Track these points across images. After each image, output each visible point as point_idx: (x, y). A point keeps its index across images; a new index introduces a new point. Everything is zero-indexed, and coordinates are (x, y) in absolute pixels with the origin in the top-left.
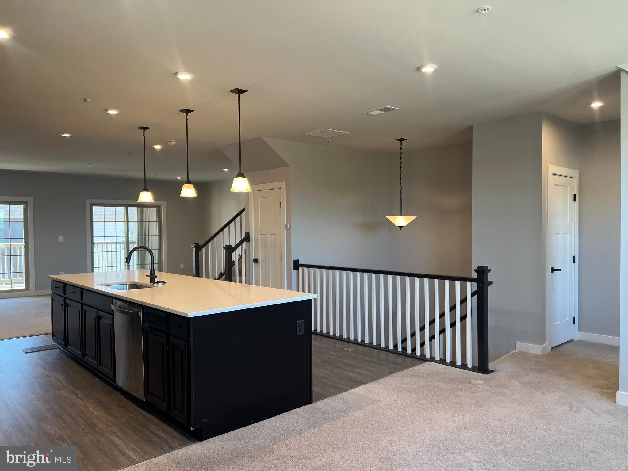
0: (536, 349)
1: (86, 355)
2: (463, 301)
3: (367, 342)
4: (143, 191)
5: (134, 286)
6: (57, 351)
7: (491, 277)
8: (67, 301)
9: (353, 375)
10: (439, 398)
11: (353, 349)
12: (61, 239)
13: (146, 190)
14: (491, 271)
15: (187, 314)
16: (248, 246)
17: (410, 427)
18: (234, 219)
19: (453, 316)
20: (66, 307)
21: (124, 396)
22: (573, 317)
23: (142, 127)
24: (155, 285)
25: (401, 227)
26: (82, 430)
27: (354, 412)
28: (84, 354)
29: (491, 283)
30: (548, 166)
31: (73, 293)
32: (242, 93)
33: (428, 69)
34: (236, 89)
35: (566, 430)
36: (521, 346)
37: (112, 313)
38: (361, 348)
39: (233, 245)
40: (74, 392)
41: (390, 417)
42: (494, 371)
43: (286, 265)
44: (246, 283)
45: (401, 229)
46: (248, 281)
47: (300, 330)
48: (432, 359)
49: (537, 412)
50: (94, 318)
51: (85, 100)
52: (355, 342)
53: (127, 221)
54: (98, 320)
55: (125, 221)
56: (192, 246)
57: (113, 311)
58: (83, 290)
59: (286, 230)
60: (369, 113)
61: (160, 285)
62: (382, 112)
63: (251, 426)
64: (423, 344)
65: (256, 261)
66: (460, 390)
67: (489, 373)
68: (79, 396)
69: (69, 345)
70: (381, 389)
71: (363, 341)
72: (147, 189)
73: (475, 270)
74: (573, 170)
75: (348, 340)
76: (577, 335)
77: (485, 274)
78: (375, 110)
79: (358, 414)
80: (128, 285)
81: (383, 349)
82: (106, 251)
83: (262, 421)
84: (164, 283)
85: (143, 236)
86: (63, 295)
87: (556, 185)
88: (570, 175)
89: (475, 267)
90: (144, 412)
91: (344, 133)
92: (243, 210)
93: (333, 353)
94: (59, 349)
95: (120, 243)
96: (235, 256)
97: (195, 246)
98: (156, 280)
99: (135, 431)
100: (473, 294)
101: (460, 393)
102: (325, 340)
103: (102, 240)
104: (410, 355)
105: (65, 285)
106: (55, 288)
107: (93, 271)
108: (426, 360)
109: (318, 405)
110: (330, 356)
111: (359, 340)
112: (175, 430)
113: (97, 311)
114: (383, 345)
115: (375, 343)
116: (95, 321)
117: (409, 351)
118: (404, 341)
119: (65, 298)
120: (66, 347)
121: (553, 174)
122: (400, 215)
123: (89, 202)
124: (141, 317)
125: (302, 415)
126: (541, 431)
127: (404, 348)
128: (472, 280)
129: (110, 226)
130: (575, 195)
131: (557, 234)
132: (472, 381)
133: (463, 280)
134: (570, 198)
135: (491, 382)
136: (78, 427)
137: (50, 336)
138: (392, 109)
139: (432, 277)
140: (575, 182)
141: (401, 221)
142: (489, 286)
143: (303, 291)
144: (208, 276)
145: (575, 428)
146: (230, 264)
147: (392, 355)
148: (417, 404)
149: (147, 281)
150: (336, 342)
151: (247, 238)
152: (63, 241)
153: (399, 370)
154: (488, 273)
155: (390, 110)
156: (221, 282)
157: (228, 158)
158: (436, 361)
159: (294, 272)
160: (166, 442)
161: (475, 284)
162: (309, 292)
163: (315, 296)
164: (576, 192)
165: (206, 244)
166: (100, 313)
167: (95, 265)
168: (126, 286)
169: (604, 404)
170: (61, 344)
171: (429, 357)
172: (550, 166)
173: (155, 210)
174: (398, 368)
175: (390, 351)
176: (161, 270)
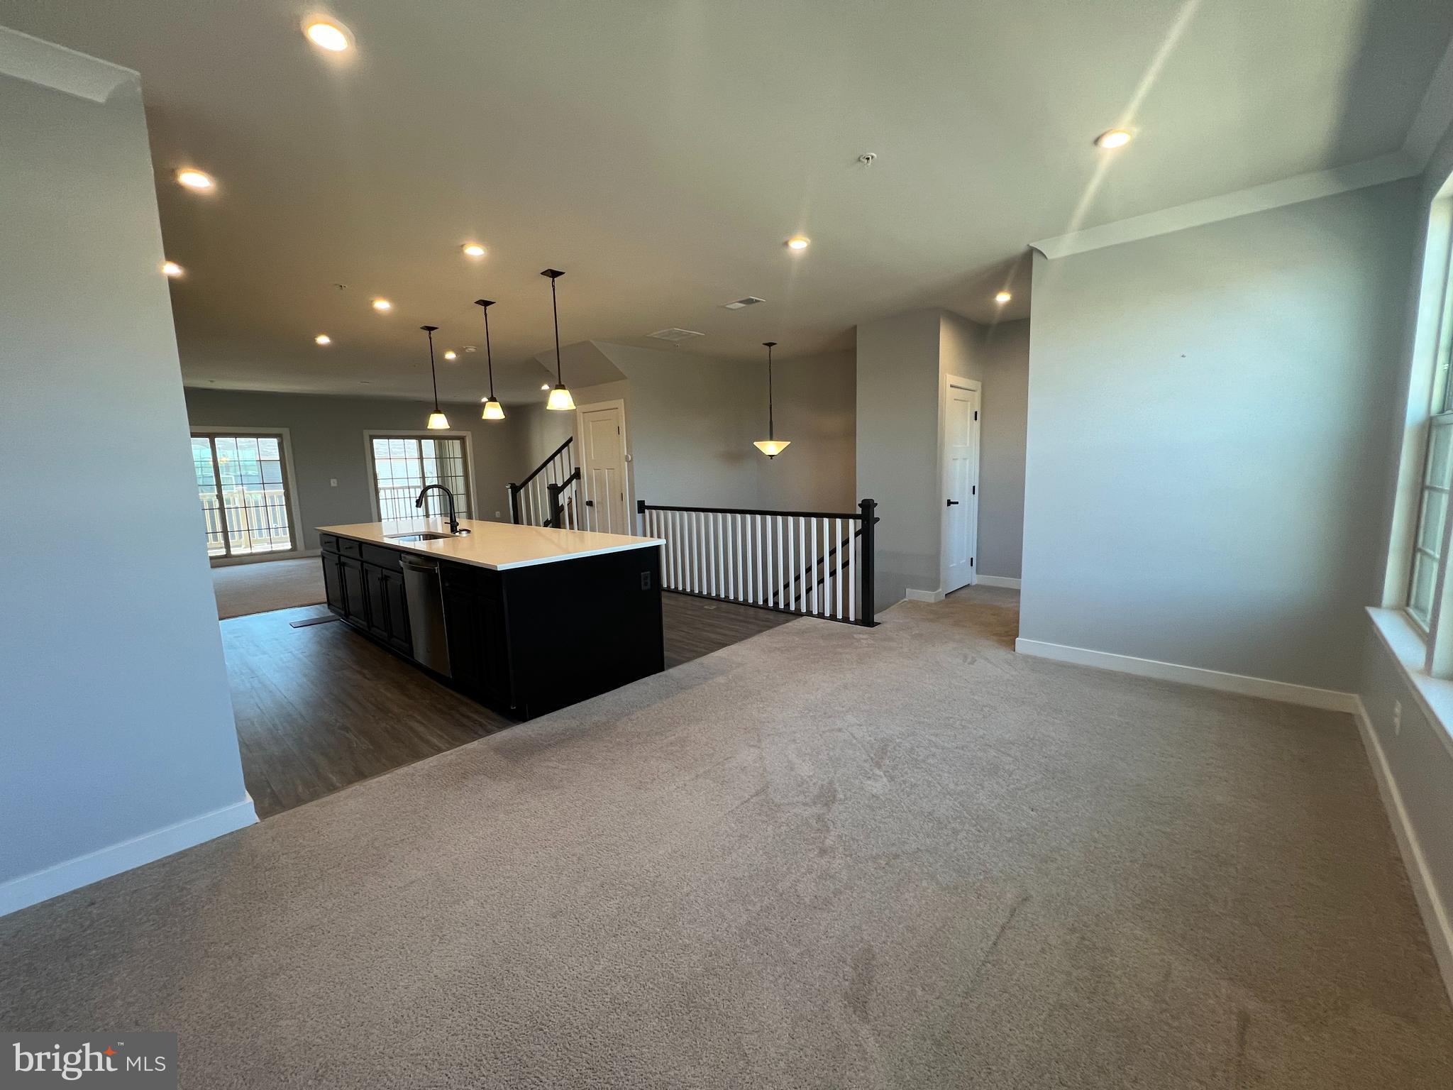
0: (927, 596)
1: (373, 626)
2: (845, 543)
3: (732, 597)
4: (433, 413)
5: (430, 536)
6: (336, 623)
7: (877, 512)
8: (343, 559)
9: (713, 636)
10: (815, 657)
11: (716, 607)
12: (334, 483)
13: (438, 411)
14: (877, 505)
15: (496, 567)
16: (579, 486)
17: (782, 691)
18: (559, 451)
19: (833, 563)
20: (342, 567)
22: (971, 558)
23: (426, 327)
24: (457, 534)
25: (771, 456)
26: (372, 716)
27: (715, 678)
28: (371, 625)
29: (878, 519)
30: (946, 375)
31: (349, 548)
32: (558, 276)
33: (799, 245)
34: (548, 269)
35: (959, 684)
36: (913, 594)
37: (401, 570)
38: (724, 605)
39: (560, 484)
40: (360, 672)
41: (758, 681)
42: (880, 623)
43: (629, 507)
44: (578, 530)
45: (772, 459)
46: (580, 527)
47: (646, 584)
48: (809, 613)
49: (927, 666)
50: (379, 579)
51: (342, 287)
52: (718, 598)
53: (421, 458)
54: (384, 581)
55: (418, 458)
56: (506, 487)
57: (402, 568)
58: (361, 544)
59: (626, 463)
60: (726, 307)
61: (464, 534)
62: (742, 305)
63: (588, 701)
64: (798, 598)
65: (590, 503)
67: (875, 626)
68: (368, 676)
69: (350, 614)
71: (727, 596)
73: (859, 505)
74: (975, 381)
75: (709, 597)
76: (975, 579)
77: (871, 510)
78: (734, 303)
79: (721, 680)
80: (421, 536)
82: (396, 497)
84: (468, 531)
85: (444, 473)
86: (337, 551)
87: (955, 400)
88: (972, 388)
89: (859, 501)
90: (452, 691)
91: (697, 334)
92: (571, 440)
93: (690, 612)
94: (338, 621)
95: (415, 487)
96: (563, 499)
97: (510, 487)
98: (458, 528)
100: (856, 535)
101: (841, 649)
102: (682, 598)
103: (389, 484)
104: (783, 610)
105: (338, 538)
106: (326, 543)
107: (380, 520)
108: (801, 615)
109: (672, 672)
110: (688, 616)
111: (714, 594)
113: (382, 570)
114: (741, 599)
116: (380, 583)
117: (782, 606)
118: (776, 594)
120: (348, 618)
121: (952, 386)
122: (770, 441)
123: (366, 433)
124: (439, 574)
126: (931, 687)
127: (776, 603)
128: (855, 517)
129: (399, 466)
130: (977, 412)
131: (954, 459)
132: (855, 636)
133: (845, 517)
134: (970, 415)
135: (876, 635)
136: (367, 714)
137: (326, 605)
138: (757, 301)
139: (808, 515)
140: (977, 396)
141: (771, 448)
142: (875, 524)
143: (652, 536)
144: (529, 523)
145: (968, 681)
146: (557, 510)
147: (762, 611)
148: (790, 664)
149: (448, 529)
150: (695, 599)
151: (577, 475)
152: (332, 481)
153: (770, 628)
154: (875, 508)
155: (754, 303)
156: (548, 529)
157: (548, 371)
158: (813, 616)
159: (639, 516)
160: (481, 725)
161: (859, 522)
162: (659, 537)
163: (662, 542)
164: (978, 408)
165: (525, 483)
166: (386, 572)
167: (383, 515)
168: (420, 538)
169: (1002, 653)
170: (340, 615)
171: (805, 611)
172: (948, 375)
173: (457, 443)
174: (769, 626)
175: (759, 607)
176: (470, 517)
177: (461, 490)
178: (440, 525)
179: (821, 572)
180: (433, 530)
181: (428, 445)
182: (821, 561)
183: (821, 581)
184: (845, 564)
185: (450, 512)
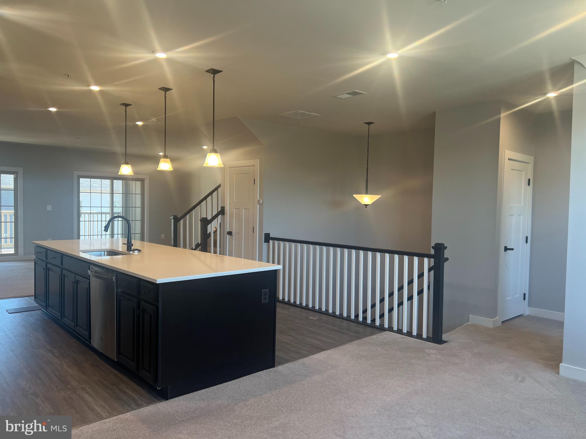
0: (487, 322)
1: (64, 316)
2: (421, 276)
3: (331, 311)
4: (123, 164)
5: (112, 253)
6: (38, 312)
7: (447, 254)
8: (49, 266)
9: (314, 342)
10: (393, 365)
11: (317, 318)
14: (447, 248)
15: (156, 280)
16: (223, 220)
17: (365, 392)
18: (211, 194)
19: (410, 290)
20: (48, 271)
21: (97, 356)
22: (524, 294)
23: (123, 103)
24: (131, 252)
25: (366, 205)
26: (56, 386)
27: (313, 376)
28: (63, 315)
29: (447, 259)
30: (505, 151)
31: (54, 258)
32: (217, 73)
33: (392, 56)
34: (212, 69)
35: (510, 399)
36: (475, 319)
37: (89, 278)
38: (324, 317)
39: (209, 218)
40: (51, 351)
41: (346, 381)
42: (447, 342)
43: (258, 237)
44: (220, 254)
45: (366, 207)
46: (222, 253)
47: (265, 298)
48: (390, 329)
49: (484, 381)
50: (72, 282)
51: (68, 75)
52: (320, 311)
53: (112, 193)
54: (76, 284)
55: (110, 193)
56: (170, 218)
57: (89, 276)
58: (63, 255)
59: (258, 205)
60: (337, 96)
61: (136, 252)
62: (350, 96)
63: (215, 387)
64: (382, 316)
65: (230, 233)
66: (414, 359)
67: (443, 344)
68: (56, 355)
69: (49, 306)
70: (340, 356)
71: (327, 310)
72: (128, 162)
73: (433, 247)
74: (529, 156)
75: (313, 309)
76: (527, 311)
77: (441, 251)
78: (343, 94)
79: (318, 378)
80: (106, 252)
81: (346, 318)
82: (92, 220)
83: (225, 383)
84: (139, 251)
85: (127, 207)
86: (45, 260)
87: (512, 169)
88: (527, 161)
89: (433, 244)
90: (116, 372)
91: (315, 115)
92: (219, 186)
93: (298, 321)
94: (41, 311)
95: (106, 213)
96: (211, 228)
97: (173, 218)
98: (133, 248)
99: (105, 389)
100: (430, 270)
101: (414, 361)
102: (292, 309)
103: (88, 210)
104: (370, 325)
105: (47, 250)
106: (38, 253)
107: (79, 238)
108: (384, 330)
109: (280, 368)
110: (295, 324)
111: (324, 309)
112: (143, 388)
113: (75, 276)
114: (345, 315)
115: (338, 313)
116: (73, 285)
117: (369, 321)
118: (365, 311)
119: (47, 263)
120: (47, 309)
121: (509, 159)
122: (366, 194)
123: (76, 174)
124: (114, 282)
125: (264, 378)
126: (487, 399)
127: (365, 318)
128: (429, 256)
129: (96, 197)
130: (529, 180)
131: (511, 215)
132: (426, 350)
133: (421, 256)
134: (524, 182)
135: (443, 351)
136: (52, 384)
137: (33, 298)
138: (360, 93)
139: (392, 252)
140: (530, 167)
141: (366, 199)
142: (445, 262)
143: (273, 261)
144: (185, 247)
145: (519, 396)
146: (205, 236)
147: (353, 324)
148: (372, 370)
150: (302, 311)
151: (222, 212)
152: (50, 209)
153: (358, 338)
154: (445, 250)
155: (358, 94)
156: (197, 253)
157: (207, 137)
158: (394, 331)
159: (265, 245)
160: (134, 399)
161: (432, 260)
162: (279, 263)
163: (280, 267)
164: (530, 176)
165: (184, 216)
166: (78, 278)
167: (82, 233)
168: (104, 253)
169: (547, 375)
170: (42, 306)
171: (387, 327)
172: (506, 151)
173: (139, 183)
174: (358, 336)
175: (351, 321)
176: (142, 239)
177: (138, 217)
178: (120, 246)
179: (400, 296)
180: (115, 248)
181: (118, 185)
182: (401, 288)
183: (400, 304)
184: (420, 292)
185: (128, 235)
